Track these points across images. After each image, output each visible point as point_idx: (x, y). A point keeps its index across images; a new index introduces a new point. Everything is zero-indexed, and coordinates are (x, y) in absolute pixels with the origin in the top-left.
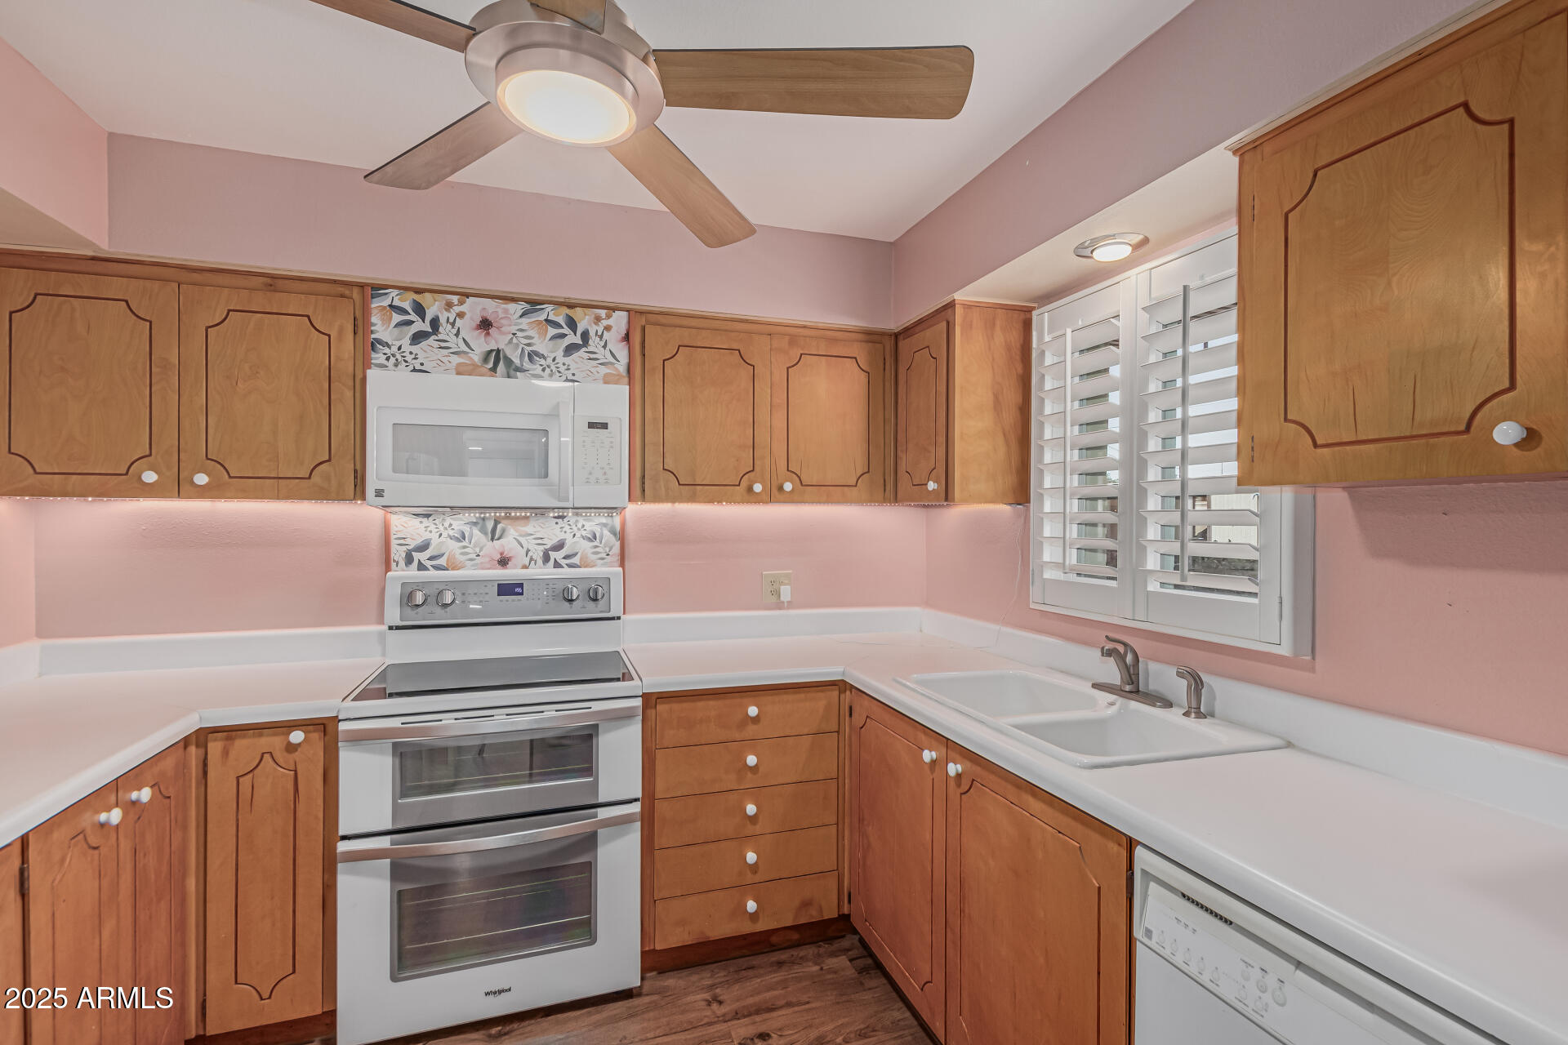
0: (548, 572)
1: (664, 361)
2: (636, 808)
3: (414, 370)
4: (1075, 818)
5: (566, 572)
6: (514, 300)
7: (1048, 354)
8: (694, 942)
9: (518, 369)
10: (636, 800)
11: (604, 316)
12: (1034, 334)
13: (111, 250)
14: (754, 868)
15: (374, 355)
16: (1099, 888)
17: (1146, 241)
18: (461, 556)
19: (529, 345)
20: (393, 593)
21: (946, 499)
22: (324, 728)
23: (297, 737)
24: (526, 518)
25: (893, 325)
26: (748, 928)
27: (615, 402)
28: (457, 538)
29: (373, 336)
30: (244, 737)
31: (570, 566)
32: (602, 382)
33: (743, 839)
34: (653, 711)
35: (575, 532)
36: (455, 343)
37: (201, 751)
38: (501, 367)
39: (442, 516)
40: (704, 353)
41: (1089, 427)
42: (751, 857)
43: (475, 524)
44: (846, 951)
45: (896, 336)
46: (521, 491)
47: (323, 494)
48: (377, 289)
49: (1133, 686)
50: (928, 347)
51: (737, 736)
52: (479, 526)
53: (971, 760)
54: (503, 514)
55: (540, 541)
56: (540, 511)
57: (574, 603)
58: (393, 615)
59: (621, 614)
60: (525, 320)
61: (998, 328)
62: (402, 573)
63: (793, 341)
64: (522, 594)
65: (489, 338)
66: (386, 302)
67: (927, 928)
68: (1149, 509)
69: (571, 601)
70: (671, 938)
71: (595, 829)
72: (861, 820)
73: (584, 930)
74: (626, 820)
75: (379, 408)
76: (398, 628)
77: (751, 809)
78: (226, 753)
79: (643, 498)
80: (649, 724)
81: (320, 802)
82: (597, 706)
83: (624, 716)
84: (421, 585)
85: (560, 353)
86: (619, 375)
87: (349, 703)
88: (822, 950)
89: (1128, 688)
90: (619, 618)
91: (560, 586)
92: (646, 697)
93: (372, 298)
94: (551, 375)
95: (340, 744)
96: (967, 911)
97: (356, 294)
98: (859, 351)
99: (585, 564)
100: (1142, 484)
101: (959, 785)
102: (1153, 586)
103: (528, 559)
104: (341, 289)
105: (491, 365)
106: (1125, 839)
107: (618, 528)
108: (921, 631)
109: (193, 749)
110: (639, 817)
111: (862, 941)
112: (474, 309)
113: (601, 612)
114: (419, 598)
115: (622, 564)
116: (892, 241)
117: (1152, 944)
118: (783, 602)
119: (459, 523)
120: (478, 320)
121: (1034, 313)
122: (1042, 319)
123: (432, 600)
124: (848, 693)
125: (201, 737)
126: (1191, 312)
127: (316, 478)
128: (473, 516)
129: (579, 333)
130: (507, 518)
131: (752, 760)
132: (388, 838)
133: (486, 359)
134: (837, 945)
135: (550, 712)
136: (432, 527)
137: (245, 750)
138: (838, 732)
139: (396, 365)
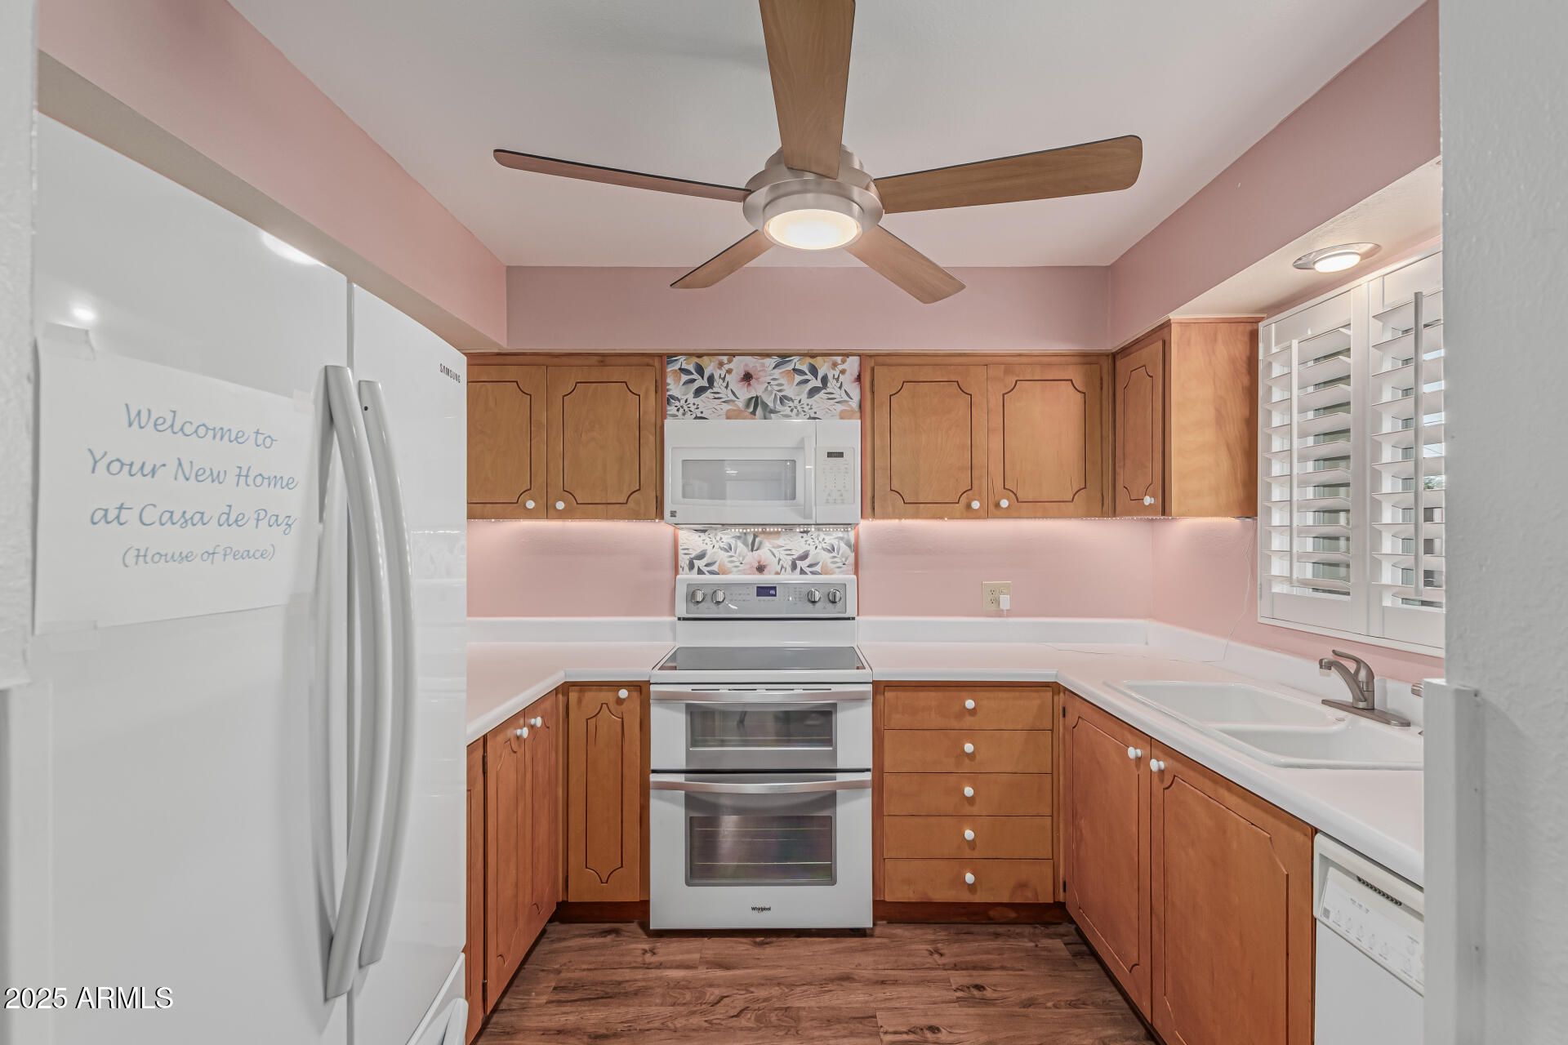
0: (795, 578)
1: (891, 396)
2: (868, 776)
3: (696, 418)
4: (1266, 811)
5: (809, 578)
6: (769, 355)
7: (1275, 365)
8: (919, 901)
9: (773, 411)
10: (868, 770)
11: (839, 362)
12: (1261, 345)
13: (509, 348)
14: (972, 844)
15: (669, 408)
16: (1287, 875)
17: (1377, 247)
19: (780, 391)
20: (681, 592)
21: (1164, 513)
22: (640, 688)
23: (623, 693)
24: (778, 533)
25: (1111, 345)
26: (965, 897)
27: (848, 434)
29: (669, 393)
30: (590, 690)
31: (812, 573)
32: (838, 417)
33: (963, 818)
34: (882, 697)
35: (817, 544)
36: (726, 394)
37: (566, 698)
38: (759, 411)
39: (714, 532)
40: (925, 387)
41: (1327, 437)
42: (969, 834)
44: (1061, 936)
45: (1114, 356)
46: (776, 511)
47: (636, 516)
48: (670, 357)
49: (1365, 703)
50: (1144, 366)
51: (955, 724)
52: (742, 539)
53: (1172, 758)
54: (760, 530)
55: (789, 552)
56: (789, 527)
57: (817, 604)
58: (681, 609)
59: (855, 615)
60: (777, 371)
61: (1220, 341)
62: (686, 577)
63: (1009, 368)
64: (775, 595)
65: (750, 388)
66: (677, 367)
67: (1134, 914)
68: (1384, 522)
69: (814, 602)
70: (899, 893)
71: (834, 789)
72: (1074, 815)
73: (827, 875)
74: (859, 786)
75: (673, 448)
76: (685, 619)
77: (969, 791)
78: (580, 701)
79: (874, 515)
80: (879, 708)
81: (638, 743)
82: (835, 688)
83: (858, 699)
84: (700, 586)
85: (804, 396)
86: (853, 411)
87: (656, 671)
88: (1038, 931)
89: (1362, 705)
90: (853, 619)
91: (805, 590)
92: (876, 684)
93: (668, 364)
94: (797, 415)
95: (651, 701)
96: (1169, 897)
97: (657, 362)
98: (1075, 374)
99: (825, 572)
100: (1375, 496)
101: (1162, 781)
102: (1387, 602)
103: (779, 567)
104: (647, 360)
105: (751, 409)
106: (1310, 829)
107: (853, 541)
108: (1147, 644)
109: (560, 696)
110: (870, 784)
111: (1079, 931)
112: (739, 365)
113: (839, 613)
114: (699, 597)
115: (856, 573)
116: (1108, 264)
117: (1329, 922)
118: (1002, 610)
119: (727, 537)
120: (742, 374)
121: (1261, 325)
122: (1269, 330)
123: (708, 598)
124: (1062, 694)
125: (565, 688)
126: (1424, 320)
127: (631, 504)
128: (737, 531)
129: (819, 377)
130: (764, 532)
131: (969, 748)
132: (683, 775)
133: (748, 405)
134: (1052, 929)
135: (798, 690)
136: (708, 540)
137: (592, 698)
138: (1052, 730)
139: (684, 414)
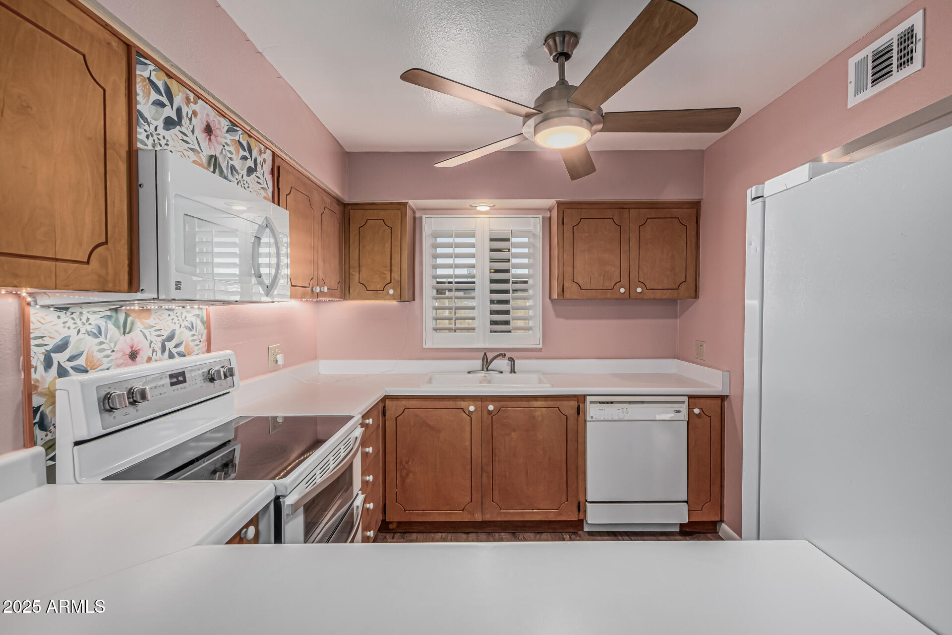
18: (98, 353)
28: (95, 333)
43: (109, 317)
